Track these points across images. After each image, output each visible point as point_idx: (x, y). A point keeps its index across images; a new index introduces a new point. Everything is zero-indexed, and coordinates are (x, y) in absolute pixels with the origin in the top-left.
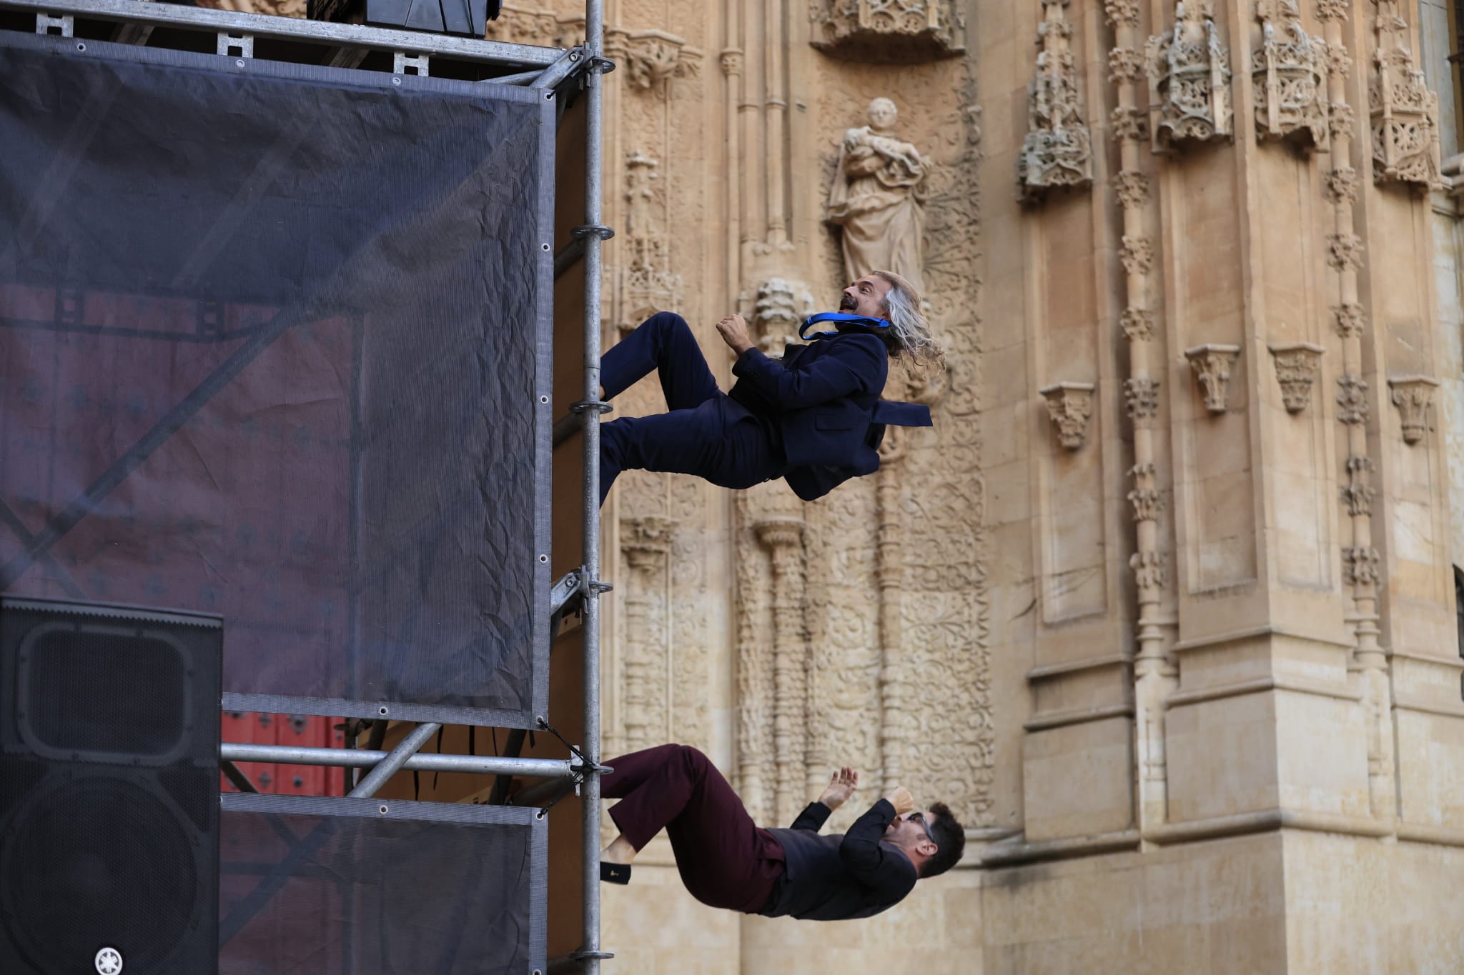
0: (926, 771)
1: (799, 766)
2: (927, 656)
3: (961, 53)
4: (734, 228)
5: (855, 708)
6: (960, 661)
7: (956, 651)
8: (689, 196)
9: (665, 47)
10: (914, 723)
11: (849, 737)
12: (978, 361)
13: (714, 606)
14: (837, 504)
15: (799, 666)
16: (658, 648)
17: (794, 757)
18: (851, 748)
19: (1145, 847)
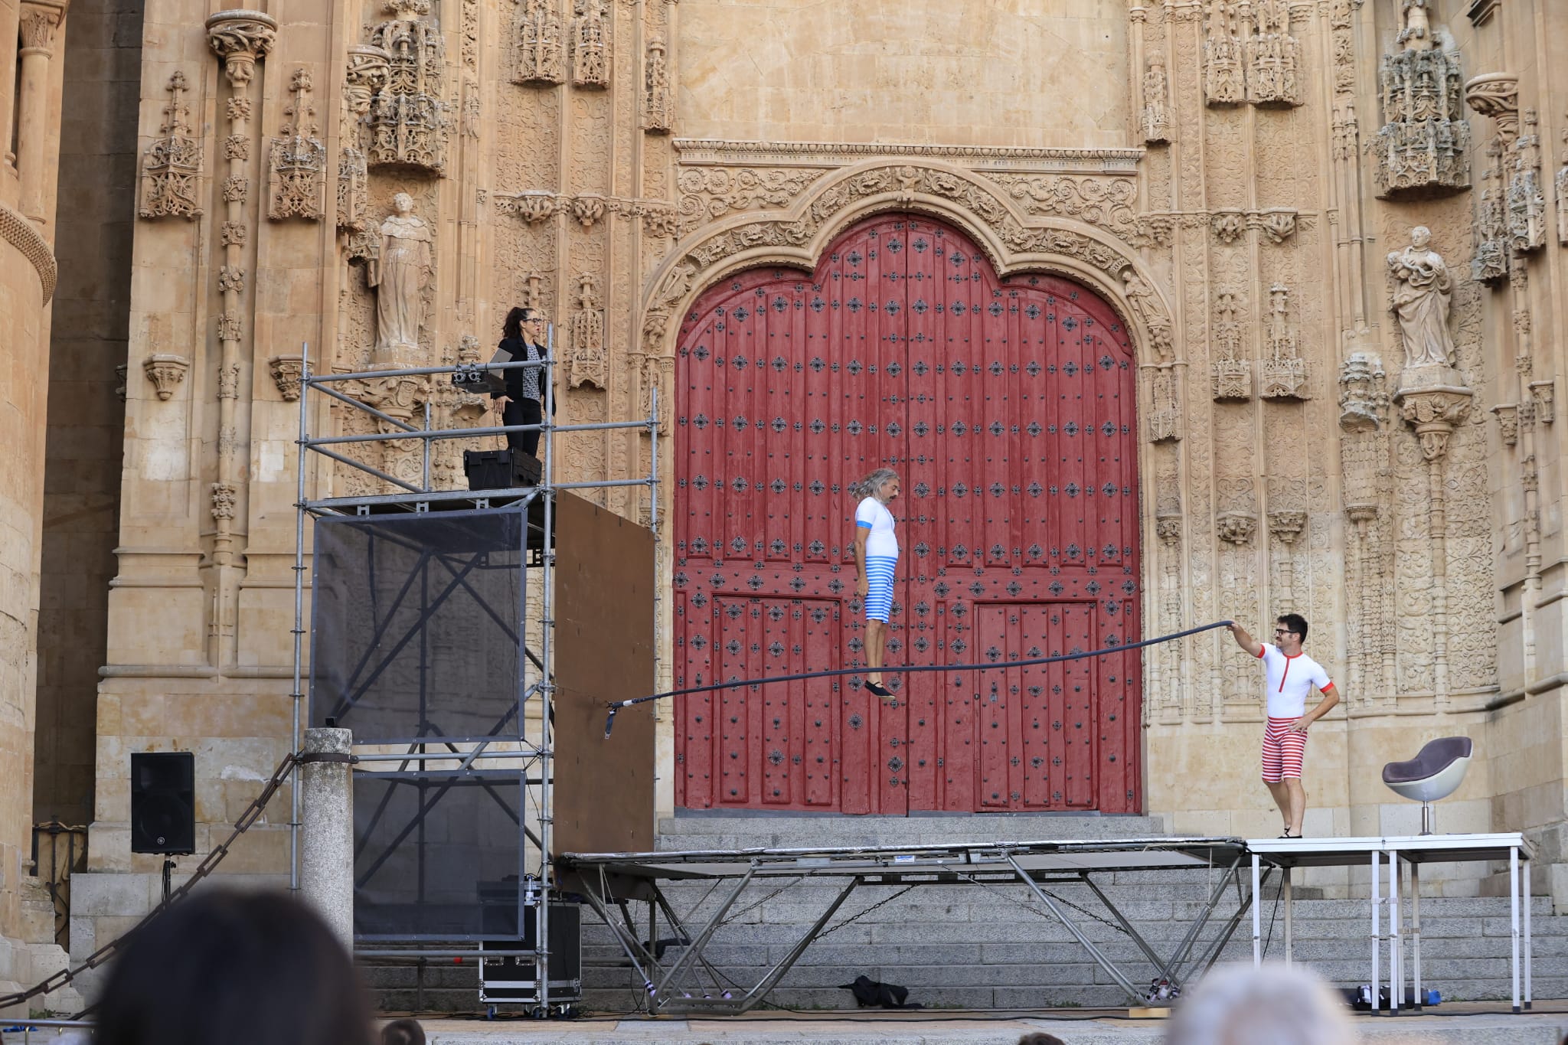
0: (1465, 651)
1: (1378, 654)
2: (1465, 578)
3: (1469, 188)
4: (1338, 321)
5: (1422, 615)
6: (1482, 581)
7: (1479, 574)
8: (1313, 305)
9: (1283, 217)
10: (1457, 621)
11: (1418, 633)
12: (1484, 389)
13: (1335, 558)
14: (1406, 489)
15: (1377, 593)
16: (1303, 588)
17: (1375, 649)
18: (1419, 640)
19: (1527, 696)
